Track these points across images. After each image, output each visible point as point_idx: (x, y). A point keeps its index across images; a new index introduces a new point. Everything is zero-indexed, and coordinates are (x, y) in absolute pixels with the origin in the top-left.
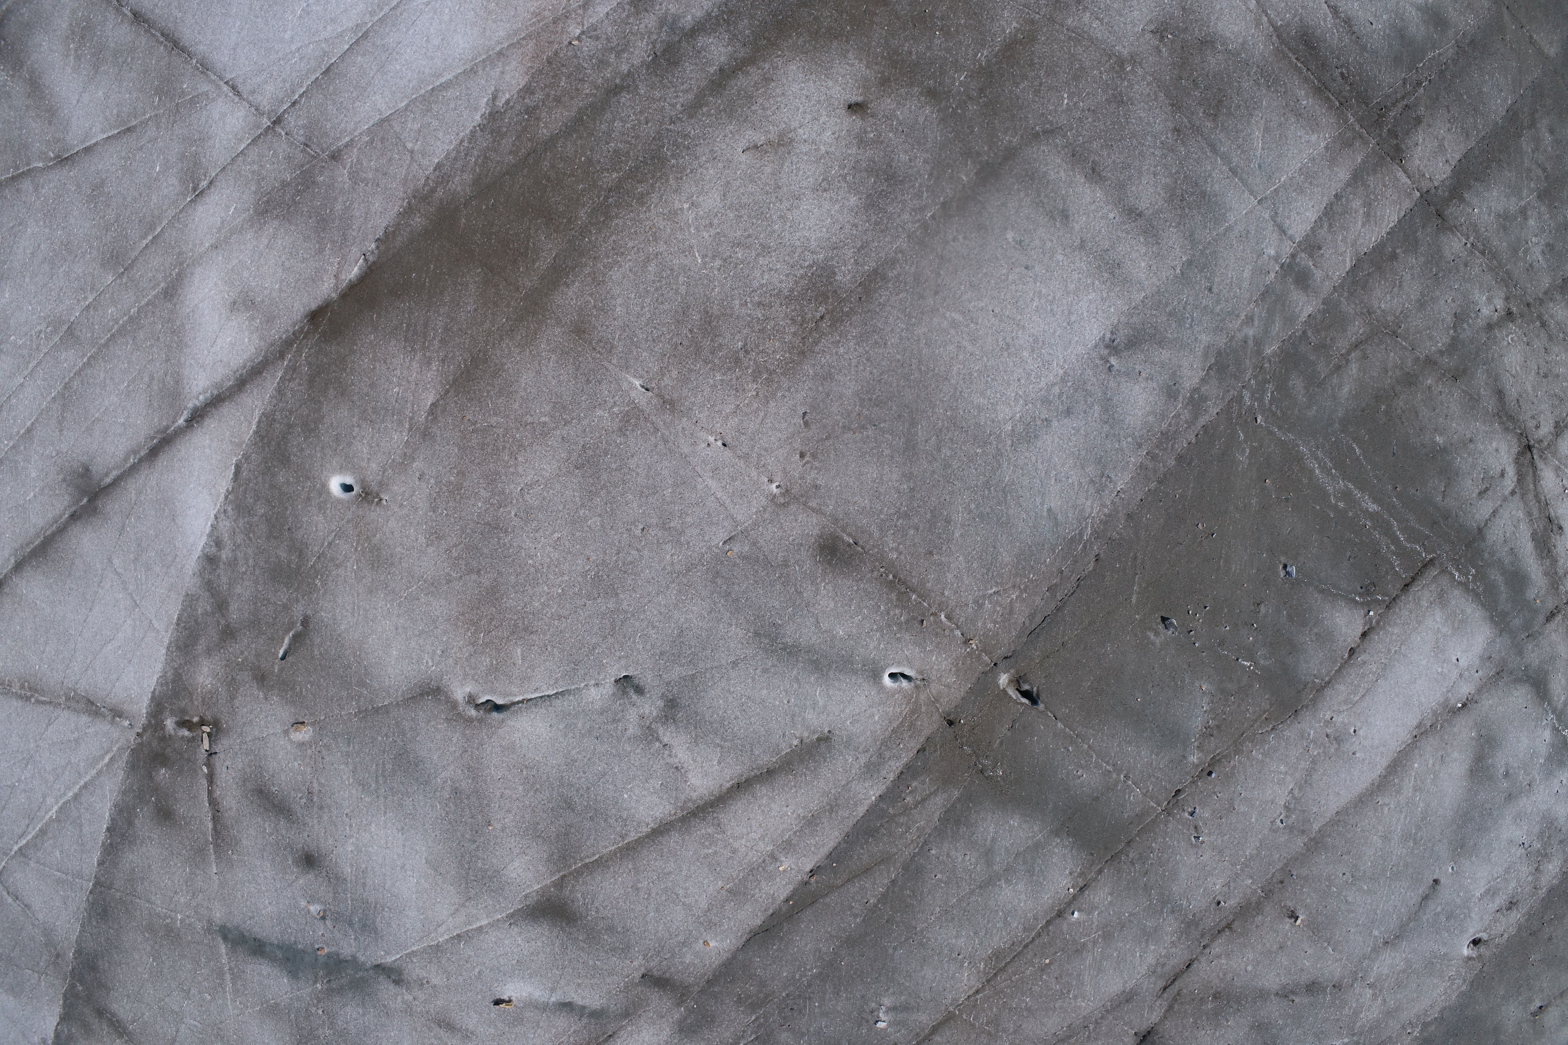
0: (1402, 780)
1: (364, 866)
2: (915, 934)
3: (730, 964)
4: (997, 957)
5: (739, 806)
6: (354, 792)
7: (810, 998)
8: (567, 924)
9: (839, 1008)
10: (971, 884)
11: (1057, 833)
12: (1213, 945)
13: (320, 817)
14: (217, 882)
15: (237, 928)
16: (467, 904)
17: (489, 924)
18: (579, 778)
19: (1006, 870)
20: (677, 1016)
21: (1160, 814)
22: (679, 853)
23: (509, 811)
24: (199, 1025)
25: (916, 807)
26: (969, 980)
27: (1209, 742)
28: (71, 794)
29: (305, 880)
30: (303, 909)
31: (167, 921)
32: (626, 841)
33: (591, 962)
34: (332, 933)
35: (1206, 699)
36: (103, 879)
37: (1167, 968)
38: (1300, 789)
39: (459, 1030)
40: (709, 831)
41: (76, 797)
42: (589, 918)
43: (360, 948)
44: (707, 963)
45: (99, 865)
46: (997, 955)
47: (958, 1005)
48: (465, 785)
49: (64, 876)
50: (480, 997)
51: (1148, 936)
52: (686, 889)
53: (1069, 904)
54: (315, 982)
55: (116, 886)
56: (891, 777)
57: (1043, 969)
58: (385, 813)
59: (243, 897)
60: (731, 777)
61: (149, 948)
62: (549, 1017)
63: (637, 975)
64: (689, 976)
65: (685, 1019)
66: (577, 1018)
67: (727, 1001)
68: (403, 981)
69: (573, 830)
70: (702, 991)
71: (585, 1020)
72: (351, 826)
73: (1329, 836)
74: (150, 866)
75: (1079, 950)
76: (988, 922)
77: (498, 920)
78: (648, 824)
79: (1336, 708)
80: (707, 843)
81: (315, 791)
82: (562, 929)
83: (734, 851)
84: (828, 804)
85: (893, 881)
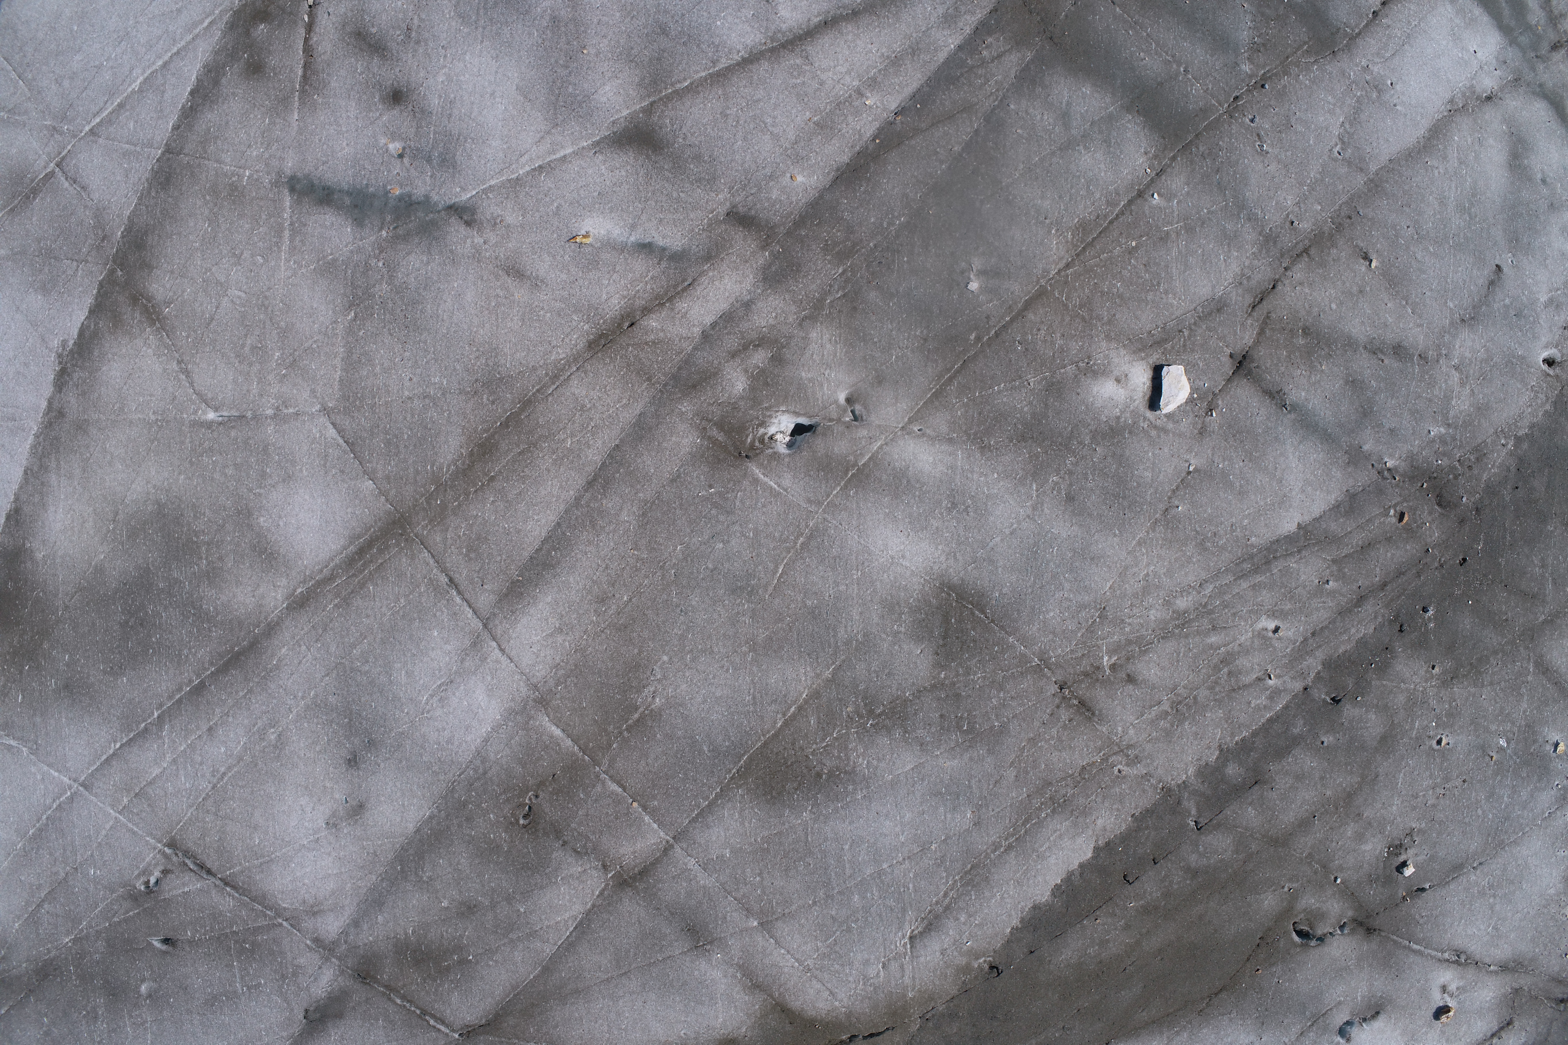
0: (1445, 147)
1: (452, 96)
2: (1001, 189)
3: (817, 203)
4: (1084, 230)
5: (826, 40)
6: (454, 24)
7: (898, 252)
8: (653, 152)
9: (929, 266)
10: (1050, 145)
11: (1128, 110)
12: (1295, 269)
13: (416, 51)
14: (296, 128)
15: (307, 177)
16: (553, 131)
17: (574, 152)
18: (675, 5)
19: (1083, 136)
20: (761, 261)
21: (1223, 114)
22: (768, 80)
23: (604, 37)
24: (243, 295)
25: (993, 61)
26: (1058, 249)
27: (1258, 56)
28: (160, 63)
29: (390, 116)
30: (381, 148)
31: (234, 179)
32: (717, 69)
33: (675, 195)
34: (408, 171)
35: (1249, 17)
36: (173, 145)
37: (1253, 282)
38: (1351, 125)
39: (529, 278)
40: (798, 61)
41: (165, 65)
42: (676, 146)
43: (435, 186)
44: (794, 199)
45: (172, 130)
46: (1083, 227)
47: (1050, 279)
48: (564, 13)
49: (133, 148)
50: (555, 235)
51: (1230, 239)
52: (775, 118)
53: (1148, 186)
54: (381, 229)
55: (186, 151)
56: (968, 30)
57: (1131, 251)
58: (482, 42)
59: (320, 141)
60: (818, 13)
61: (207, 212)
62: (626, 259)
63: (722, 210)
64: (775, 215)
65: (770, 266)
66: (656, 261)
67: (814, 247)
68: (475, 221)
69: (666, 55)
70: (789, 233)
71: (664, 264)
72: (445, 56)
73: (1387, 182)
74: (227, 123)
75: (1164, 238)
76: (1072, 187)
77: (583, 148)
78: (739, 52)
79: (1370, 57)
80: (795, 73)
81: (415, 27)
82: (648, 157)
83: (822, 83)
84: (910, 47)
85: (976, 130)
